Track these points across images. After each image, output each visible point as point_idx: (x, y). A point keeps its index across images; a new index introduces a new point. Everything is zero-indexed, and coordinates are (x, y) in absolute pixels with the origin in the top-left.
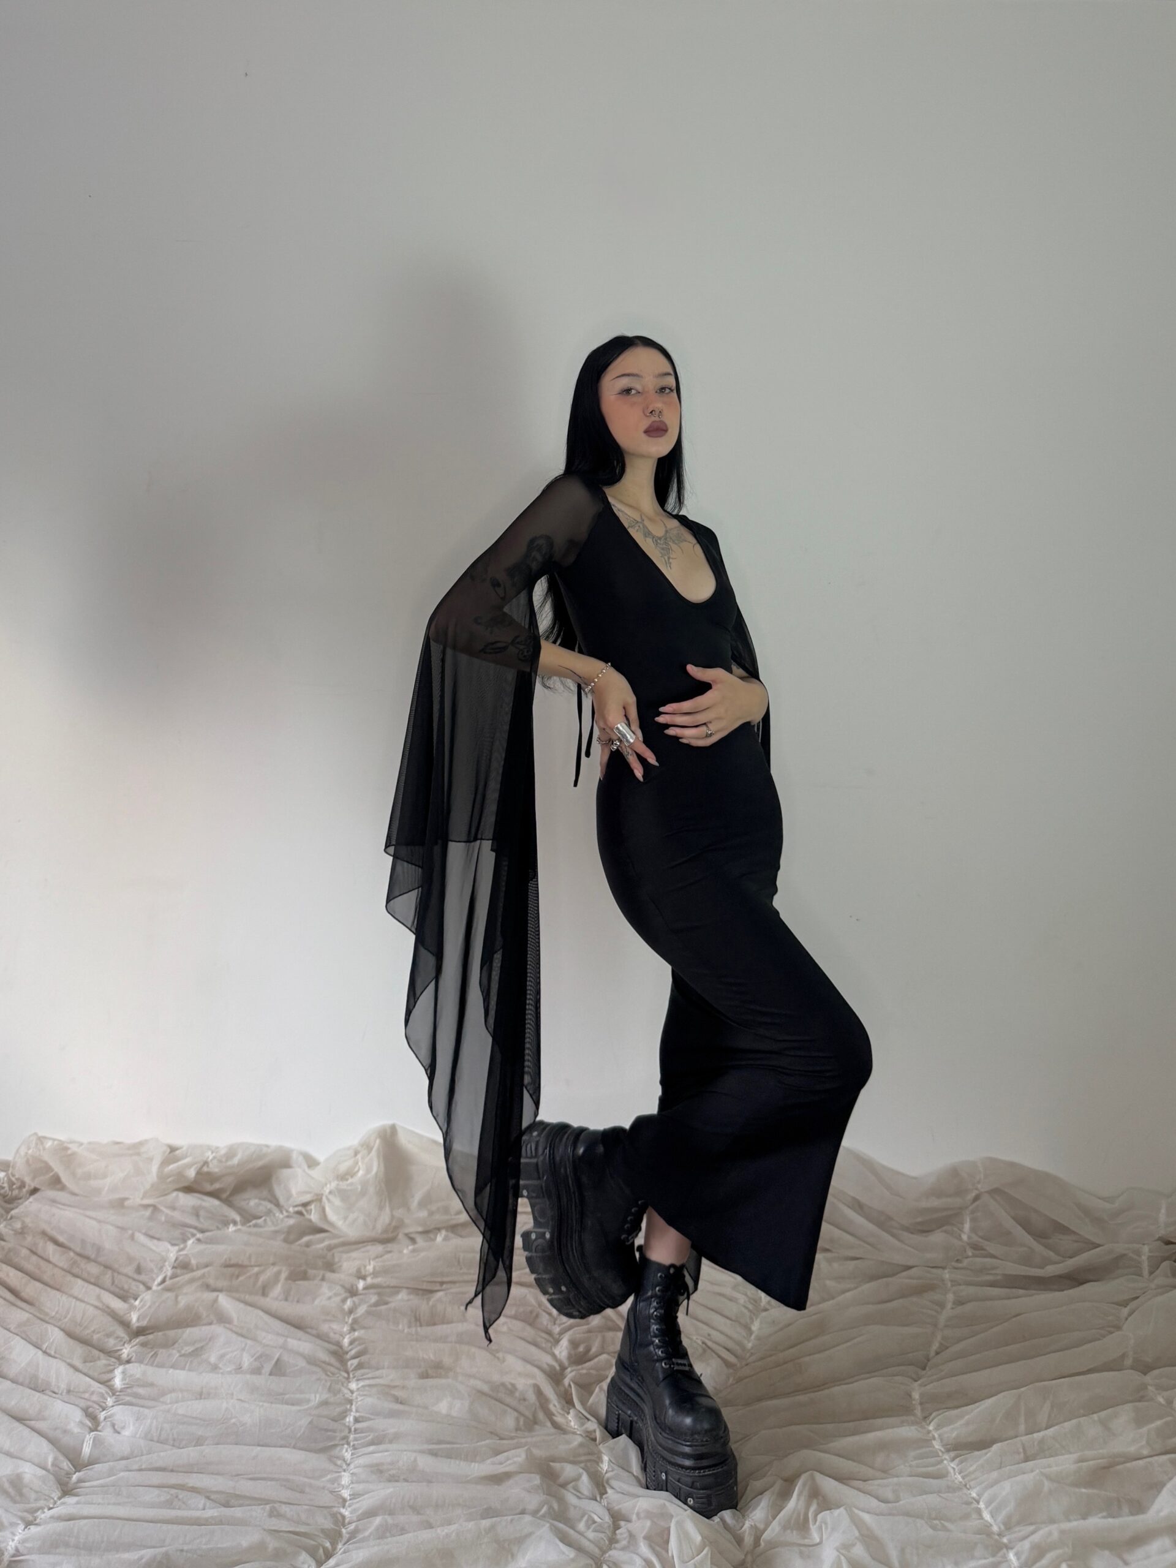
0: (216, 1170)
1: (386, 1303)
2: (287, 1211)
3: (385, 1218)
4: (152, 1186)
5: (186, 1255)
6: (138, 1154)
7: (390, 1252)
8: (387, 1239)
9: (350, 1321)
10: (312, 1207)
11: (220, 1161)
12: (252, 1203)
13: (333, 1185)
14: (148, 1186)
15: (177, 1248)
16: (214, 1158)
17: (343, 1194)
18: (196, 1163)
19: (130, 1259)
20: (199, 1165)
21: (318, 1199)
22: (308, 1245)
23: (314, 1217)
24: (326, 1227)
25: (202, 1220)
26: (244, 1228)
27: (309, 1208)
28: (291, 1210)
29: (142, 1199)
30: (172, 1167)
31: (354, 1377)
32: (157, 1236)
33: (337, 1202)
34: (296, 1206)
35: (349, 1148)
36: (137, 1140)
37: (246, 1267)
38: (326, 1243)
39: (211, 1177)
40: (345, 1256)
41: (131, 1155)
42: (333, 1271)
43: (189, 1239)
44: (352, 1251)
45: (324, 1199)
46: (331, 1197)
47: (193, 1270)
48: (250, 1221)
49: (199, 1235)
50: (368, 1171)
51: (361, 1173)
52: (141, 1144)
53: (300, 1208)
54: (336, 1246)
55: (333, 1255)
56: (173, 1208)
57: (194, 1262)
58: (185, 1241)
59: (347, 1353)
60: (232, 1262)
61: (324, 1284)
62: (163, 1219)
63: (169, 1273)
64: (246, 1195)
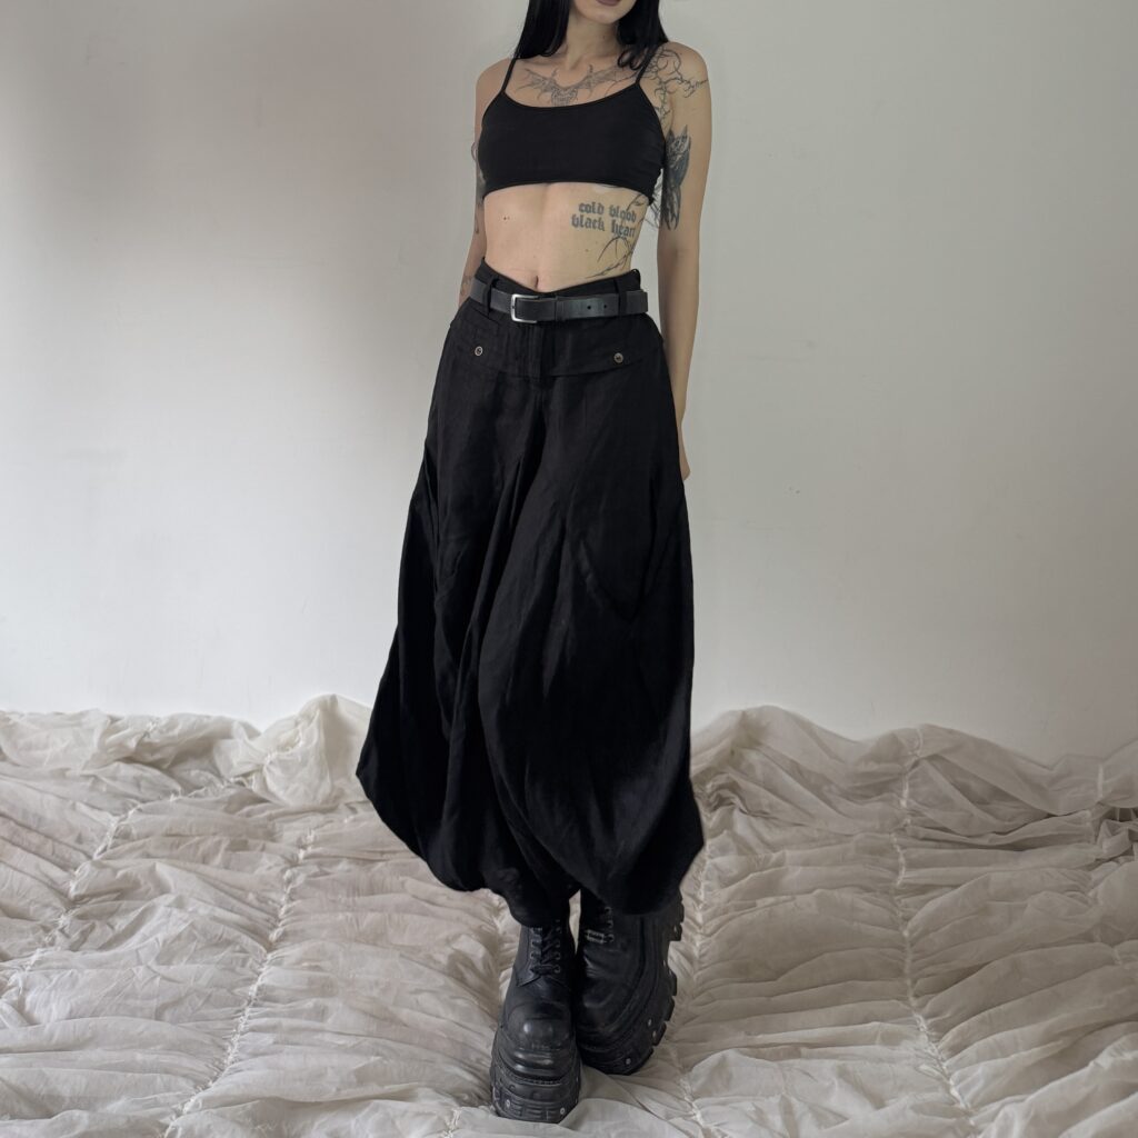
0: (157, 741)
1: (327, 874)
2: (228, 782)
3: (325, 789)
4: (94, 755)
5: (127, 825)
6: (79, 725)
7: (331, 822)
8: (328, 808)
9: (289, 891)
10: (253, 777)
11: (161, 732)
12: (194, 773)
13: (274, 755)
14: (89, 757)
15: (117, 818)
16: (155, 729)
17: (284, 765)
18: (136, 734)
19: (72, 830)
20: (140, 736)
21: (259, 769)
22: (249, 815)
23: (255, 787)
24: (265, 796)
25: (143, 790)
26: (186, 798)
27: (249, 778)
28: (232, 780)
29: (83, 769)
30: (113, 737)
32: (99, 806)
33: (277, 771)
34: (238, 776)
35: (289, 719)
36: (77, 711)
37: (187, 836)
38: (267, 813)
39: (153, 748)
40: (286, 826)
41: (72, 726)
42: (274, 841)
43: (130, 809)
44: (294, 820)
45: (265, 769)
46: (272, 768)
47: (133, 840)
48: (190, 792)
49: (140, 806)
50: (309, 741)
51: (301, 743)
52: (82, 714)
53: (241, 779)
54: (277, 816)
55: (274, 825)
56: (114, 778)
57: (134, 832)
58: (125, 810)
60: (174, 832)
61: (264, 854)
62: (104, 789)
63: (110, 843)
64: (187, 766)
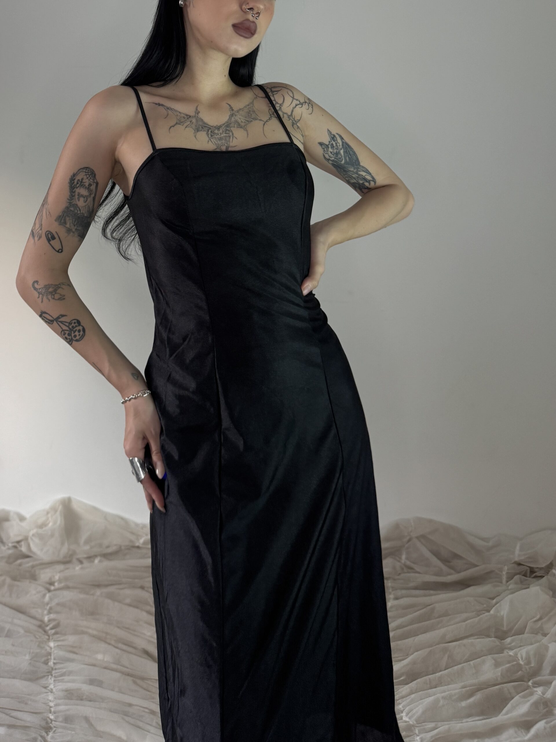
2: (8, 545)
3: (65, 550)
7: (67, 569)
8: (67, 561)
9: (48, 608)
10: (23, 543)
13: (34, 531)
17: (41, 537)
21: (26, 539)
22: (20, 565)
23: (24, 549)
24: (30, 554)
27: (20, 544)
28: (10, 545)
31: (52, 639)
33: (37, 540)
35: (43, 510)
38: (30, 564)
40: (42, 571)
42: (36, 579)
44: (46, 568)
45: (29, 539)
46: (34, 538)
50: (55, 523)
51: (51, 524)
53: (15, 544)
54: (37, 565)
55: (35, 571)
59: (47, 626)
61: (32, 587)
